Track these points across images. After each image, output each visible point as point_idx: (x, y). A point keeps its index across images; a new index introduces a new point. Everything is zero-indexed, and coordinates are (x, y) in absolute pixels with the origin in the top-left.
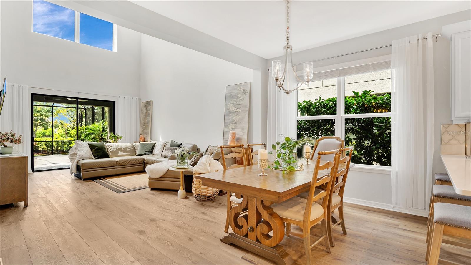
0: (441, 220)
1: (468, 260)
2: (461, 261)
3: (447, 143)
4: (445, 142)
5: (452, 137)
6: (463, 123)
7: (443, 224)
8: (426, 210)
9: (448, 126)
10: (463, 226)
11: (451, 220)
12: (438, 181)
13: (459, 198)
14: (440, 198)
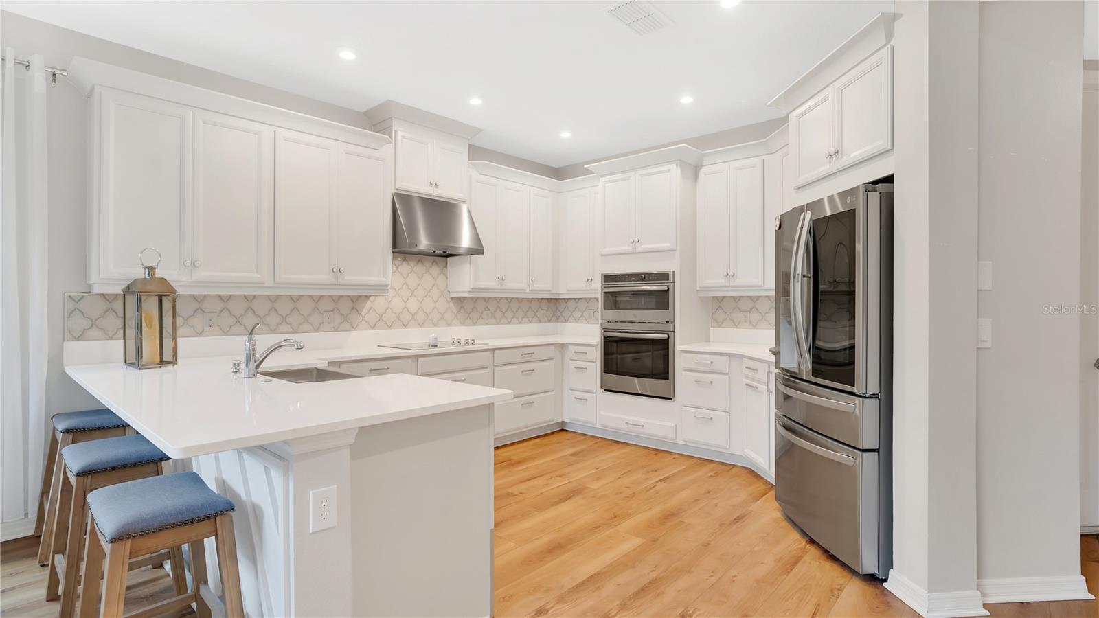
0: (123, 530)
1: (146, 590)
2: (135, 599)
3: (79, 337)
4: (75, 335)
5: (90, 322)
6: (118, 290)
7: (128, 538)
8: (29, 517)
9: (80, 297)
10: (169, 522)
11: (145, 520)
12: (66, 435)
13: (132, 461)
14: (90, 476)
